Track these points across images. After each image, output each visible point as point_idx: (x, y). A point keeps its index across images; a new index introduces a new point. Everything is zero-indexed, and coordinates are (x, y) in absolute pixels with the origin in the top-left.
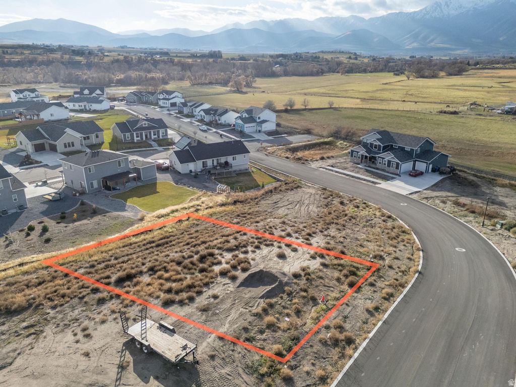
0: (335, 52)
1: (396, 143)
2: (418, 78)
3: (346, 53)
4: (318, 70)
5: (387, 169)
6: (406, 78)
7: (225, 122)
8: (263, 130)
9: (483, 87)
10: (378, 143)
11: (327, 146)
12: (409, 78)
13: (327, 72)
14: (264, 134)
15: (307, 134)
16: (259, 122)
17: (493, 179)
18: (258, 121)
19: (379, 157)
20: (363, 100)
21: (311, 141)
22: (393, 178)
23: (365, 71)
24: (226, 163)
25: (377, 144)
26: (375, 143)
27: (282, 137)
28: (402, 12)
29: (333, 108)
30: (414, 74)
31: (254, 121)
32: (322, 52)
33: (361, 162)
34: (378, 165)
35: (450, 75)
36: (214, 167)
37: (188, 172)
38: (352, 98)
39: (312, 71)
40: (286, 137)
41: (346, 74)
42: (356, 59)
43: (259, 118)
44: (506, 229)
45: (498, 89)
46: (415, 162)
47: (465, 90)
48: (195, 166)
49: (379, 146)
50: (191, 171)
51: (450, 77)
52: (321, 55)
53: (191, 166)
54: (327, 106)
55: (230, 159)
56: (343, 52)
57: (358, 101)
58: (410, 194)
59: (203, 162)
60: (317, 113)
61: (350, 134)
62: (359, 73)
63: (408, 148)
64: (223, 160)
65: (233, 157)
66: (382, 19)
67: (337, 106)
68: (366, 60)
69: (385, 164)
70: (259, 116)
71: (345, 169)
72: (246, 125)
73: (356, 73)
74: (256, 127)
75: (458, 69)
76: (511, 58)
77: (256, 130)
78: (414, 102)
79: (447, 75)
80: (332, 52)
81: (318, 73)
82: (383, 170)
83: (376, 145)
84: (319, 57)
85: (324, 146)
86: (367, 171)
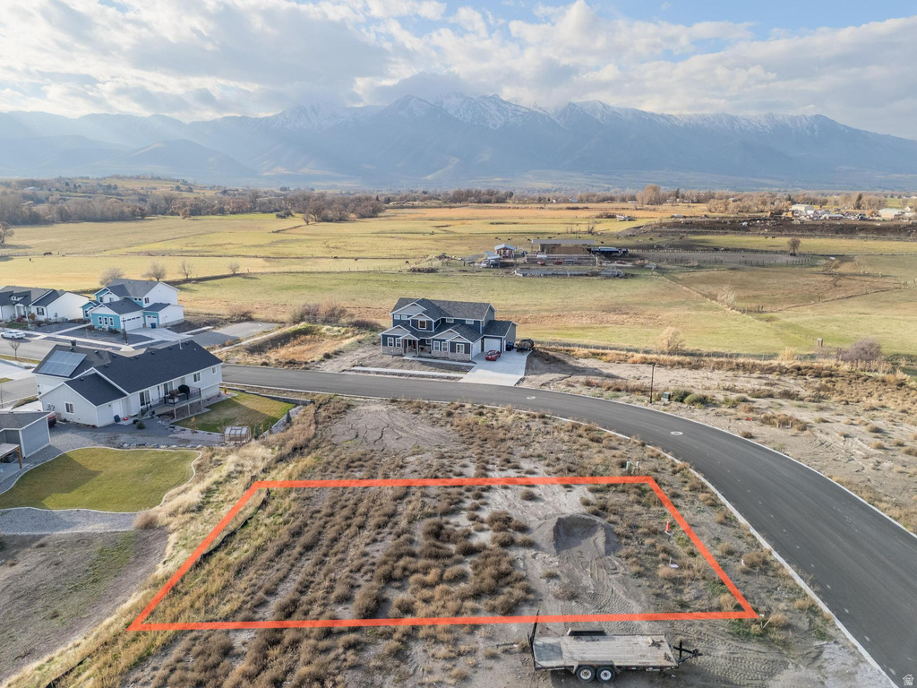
0: (144, 179)
1: (449, 316)
2: (320, 221)
3: (166, 180)
4: (134, 211)
5: (450, 355)
6: (304, 223)
7: (56, 315)
8: (162, 322)
9: (424, 234)
10: (426, 318)
11: (308, 337)
12: (308, 222)
13: (150, 214)
14: (165, 330)
15: (246, 320)
16: (146, 309)
17: (567, 351)
18: (145, 305)
19: (434, 339)
20: (267, 258)
21: (270, 332)
22: (470, 368)
23: (222, 212)
24: (184, 389)
25: (425, 320)
26: (420, 319)
27: (205, 331)
28: (247, 118)
29: (238, 275)
30: (312, 216)
31: (137, 307)
32: (118, 177)
33: (405, 352)
34: (435, 353)
35: (363, 216)
36: (165, 401)
37: (112, 420)
38: (244, 256)
39: (122, 212)
40: (214, 331)
41: (192, 217)
42: (190, 190)
43: (147, 301)
44: (676, 400)
45: (442, 235)
46: (483, 339)
47: (404, 239)
48: (125, 407)
49: (430, 322)
50: (117, 419)
51: (363, 220)
52: (119, 183)
53: (117, 408)
54: (229, 272)
55: (188, 379)
56: (159, 178)
57: (260, 260)
58: (518, 383)
59: (142, 395)
60: (218, 286)
61: (336, 313)
62: (213, 214)
63: (470, 321)
64: (175, 384)
65: (195, 376)
66: (213, 125)
67: (246, 272)
68: (209, 193)
69: (445, 349)
70: (146, 296)
71: (387, 366)
72: (122, 317)
73: (207, 214)
74: (142, 318)
75: (371, 208)
76: (425, 193)
77: (144, 325)
78: (352, 258)
79: (360, 218)
80: (138, 178)
81: (135, 215)
82: (444, 358)
83: (422, 323)
84: (116, 188)
85: (303, 337)
86: (424, 363)
